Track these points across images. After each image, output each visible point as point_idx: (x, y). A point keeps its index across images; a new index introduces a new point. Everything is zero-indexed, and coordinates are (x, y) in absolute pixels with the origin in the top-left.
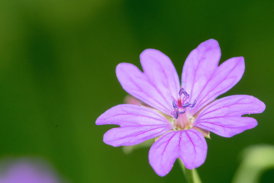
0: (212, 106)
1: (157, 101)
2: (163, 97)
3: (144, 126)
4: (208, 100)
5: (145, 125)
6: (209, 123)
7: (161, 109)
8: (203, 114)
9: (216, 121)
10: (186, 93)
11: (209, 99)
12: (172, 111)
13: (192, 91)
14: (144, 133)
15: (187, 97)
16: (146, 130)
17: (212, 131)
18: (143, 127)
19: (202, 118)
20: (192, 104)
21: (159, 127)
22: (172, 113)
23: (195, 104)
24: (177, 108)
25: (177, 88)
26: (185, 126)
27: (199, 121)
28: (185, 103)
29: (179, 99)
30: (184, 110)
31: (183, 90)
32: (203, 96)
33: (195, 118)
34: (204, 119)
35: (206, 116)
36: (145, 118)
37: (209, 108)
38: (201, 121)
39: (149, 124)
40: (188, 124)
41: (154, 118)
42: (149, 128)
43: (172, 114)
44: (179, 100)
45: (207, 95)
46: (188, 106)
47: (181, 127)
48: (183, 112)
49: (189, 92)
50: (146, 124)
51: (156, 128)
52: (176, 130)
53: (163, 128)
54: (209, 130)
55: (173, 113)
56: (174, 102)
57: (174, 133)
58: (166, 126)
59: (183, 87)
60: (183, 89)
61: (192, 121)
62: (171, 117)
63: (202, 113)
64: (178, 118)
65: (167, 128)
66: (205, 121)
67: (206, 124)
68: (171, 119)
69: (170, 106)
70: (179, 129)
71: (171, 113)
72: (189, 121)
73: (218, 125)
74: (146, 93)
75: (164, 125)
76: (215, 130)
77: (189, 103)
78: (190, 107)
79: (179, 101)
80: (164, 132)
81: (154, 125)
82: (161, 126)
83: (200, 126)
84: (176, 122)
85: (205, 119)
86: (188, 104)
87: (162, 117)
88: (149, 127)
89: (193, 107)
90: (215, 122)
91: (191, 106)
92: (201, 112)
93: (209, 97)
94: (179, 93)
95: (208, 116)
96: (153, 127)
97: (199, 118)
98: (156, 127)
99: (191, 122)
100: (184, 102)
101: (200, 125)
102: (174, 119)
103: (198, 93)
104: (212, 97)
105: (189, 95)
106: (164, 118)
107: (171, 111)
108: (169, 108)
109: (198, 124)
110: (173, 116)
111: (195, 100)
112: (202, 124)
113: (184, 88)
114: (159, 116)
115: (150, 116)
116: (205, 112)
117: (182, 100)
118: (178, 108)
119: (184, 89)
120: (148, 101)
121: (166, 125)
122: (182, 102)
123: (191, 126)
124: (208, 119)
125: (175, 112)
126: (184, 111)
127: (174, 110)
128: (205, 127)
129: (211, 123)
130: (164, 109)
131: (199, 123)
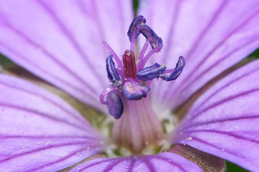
0: (238, 79)
1: (55, 59)
2: (77, 47)
3: (9, 139)
4: (223, 59)
5: (12, 133)
6: (224, 133)
7: (68, 84)
8: (207, 105)
9: (249, 129)
10: (153, 34)
11: (229, 55)
12: (104, 91)
13: (172, 31)
14: (7, 159)
15: (155, 47)
16: (15, 149)
17: (232, 158)
18: (5, 140)
19: (203, 118)
20: (169, 71)
21: (58, 142)
22: (102, 97)
23: (181, 69)
24: (120, 82)
25: (122, 18)
26: (147, 143)
27: (191, 129)
28: (147, 65)
29: (126, 52)
30: (143, 88)
31: (143, 24)
32: (209, 48)
33: (181, 118)
34: (208, 123)
35: (216, 113)
36: (13, 111)
37: (228, 85)
38: (200, 128)
39: (26, 134)
40: (156, 137)
41: (43, 115)
42: (25, 144)
43: (102, 102)
44: (129, 54)
45: (221, 43)
46: (156, 75)
47: (130, 146)
48: (141, 93)
49: (161, 31)
50: (14, 132)
51: (50, 147)
52: (115, 157)
53: (74, 148)
54: (223, 155)
55: (105, 99)
56: (112, 60)
57: (107, 164)
58: (82, 140)
59: (143, 12)
60: (142, 20)
61: (170, 128)
62: (100, 113)
63: (203, 104)
64: (124, 115)
65: (86, 149)
66: (212, 126)
67: (214, 138)
68: (100, 119)
69: (98, 77)
70: (126, 153)
71: (98, 99)
72: (159, 128)
73: (253, 141)
74: (19, 33)
75: (78, 137)
76: (243, 157)
77: (162, 67)
78: (164, 78)
79: (128, 59)
80: (74, 159)
81: (41, 137)
82: (66, 141)
83: (194, 144)
84: (116, 130)
85: (213, 122)
86: (156, 70)
87: (68, 112)
88: (25, 141)
89: (173, 78)
90: (247, 132)
91: (168, 75)
92: (201, 99)
93: (227, 52)
94: (130, 33)
95: (223, 111)
96: (39, 143)
97: (194, 117)
98: (48, 142)
99: (165, 131)
100: (143, 62)
101: (194, 139)
102: (111, 118)
103: (194, 35)
104: (236, 50)
105: (160, 41)
106: (78, 114)
107: (100, 92)
108: (95, 83)
109: (190, 138)
110: (105, 108)
111: (181, 57)
112: (202, 136)
113: (145, 17)
114: (61, 107)
115: (30, 106)
116: (214, 100)
117: (137, 55)
118: (124, 82)
119: (145, 21)
120: (23, 58)
121: (84, 137)
122: (137, 62)
123: (166, 144)
124: (222, 121)
125: (114, 96)
126: (143, 91)
127: (109, 90)
128: (210, 147)
129: (230, 134)
130: (77, 84)
131: (193, 134)
